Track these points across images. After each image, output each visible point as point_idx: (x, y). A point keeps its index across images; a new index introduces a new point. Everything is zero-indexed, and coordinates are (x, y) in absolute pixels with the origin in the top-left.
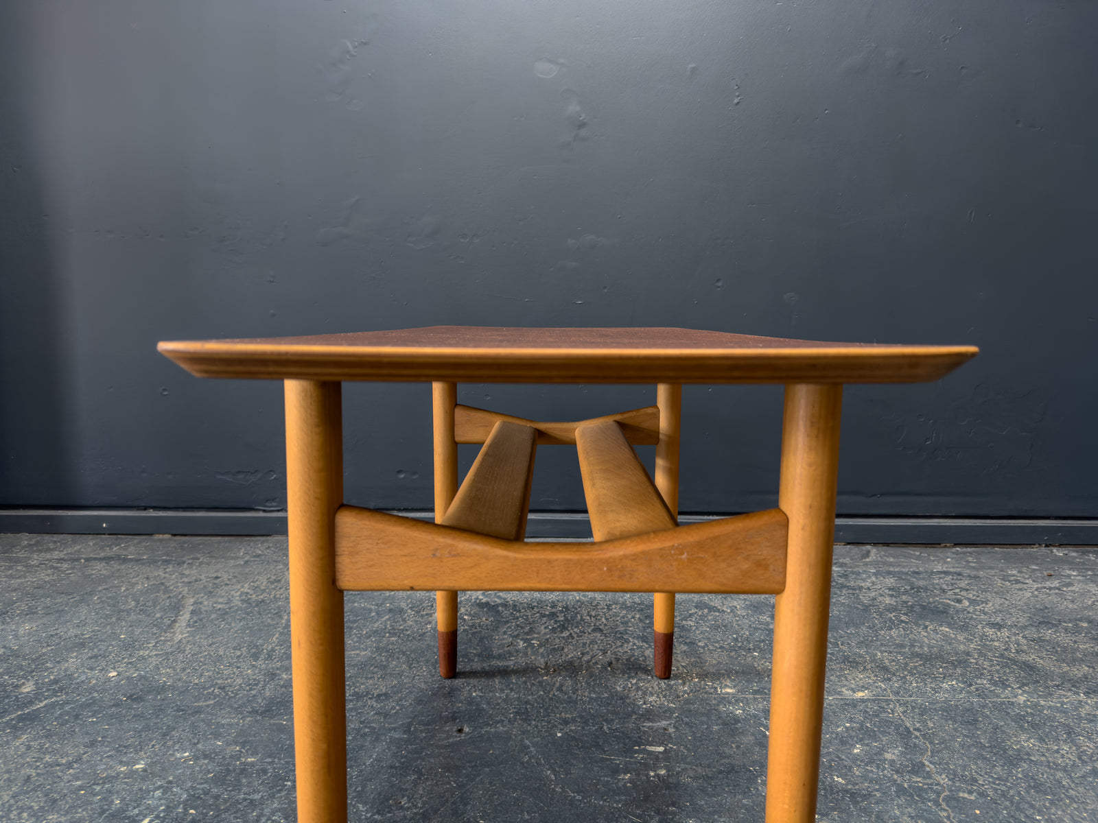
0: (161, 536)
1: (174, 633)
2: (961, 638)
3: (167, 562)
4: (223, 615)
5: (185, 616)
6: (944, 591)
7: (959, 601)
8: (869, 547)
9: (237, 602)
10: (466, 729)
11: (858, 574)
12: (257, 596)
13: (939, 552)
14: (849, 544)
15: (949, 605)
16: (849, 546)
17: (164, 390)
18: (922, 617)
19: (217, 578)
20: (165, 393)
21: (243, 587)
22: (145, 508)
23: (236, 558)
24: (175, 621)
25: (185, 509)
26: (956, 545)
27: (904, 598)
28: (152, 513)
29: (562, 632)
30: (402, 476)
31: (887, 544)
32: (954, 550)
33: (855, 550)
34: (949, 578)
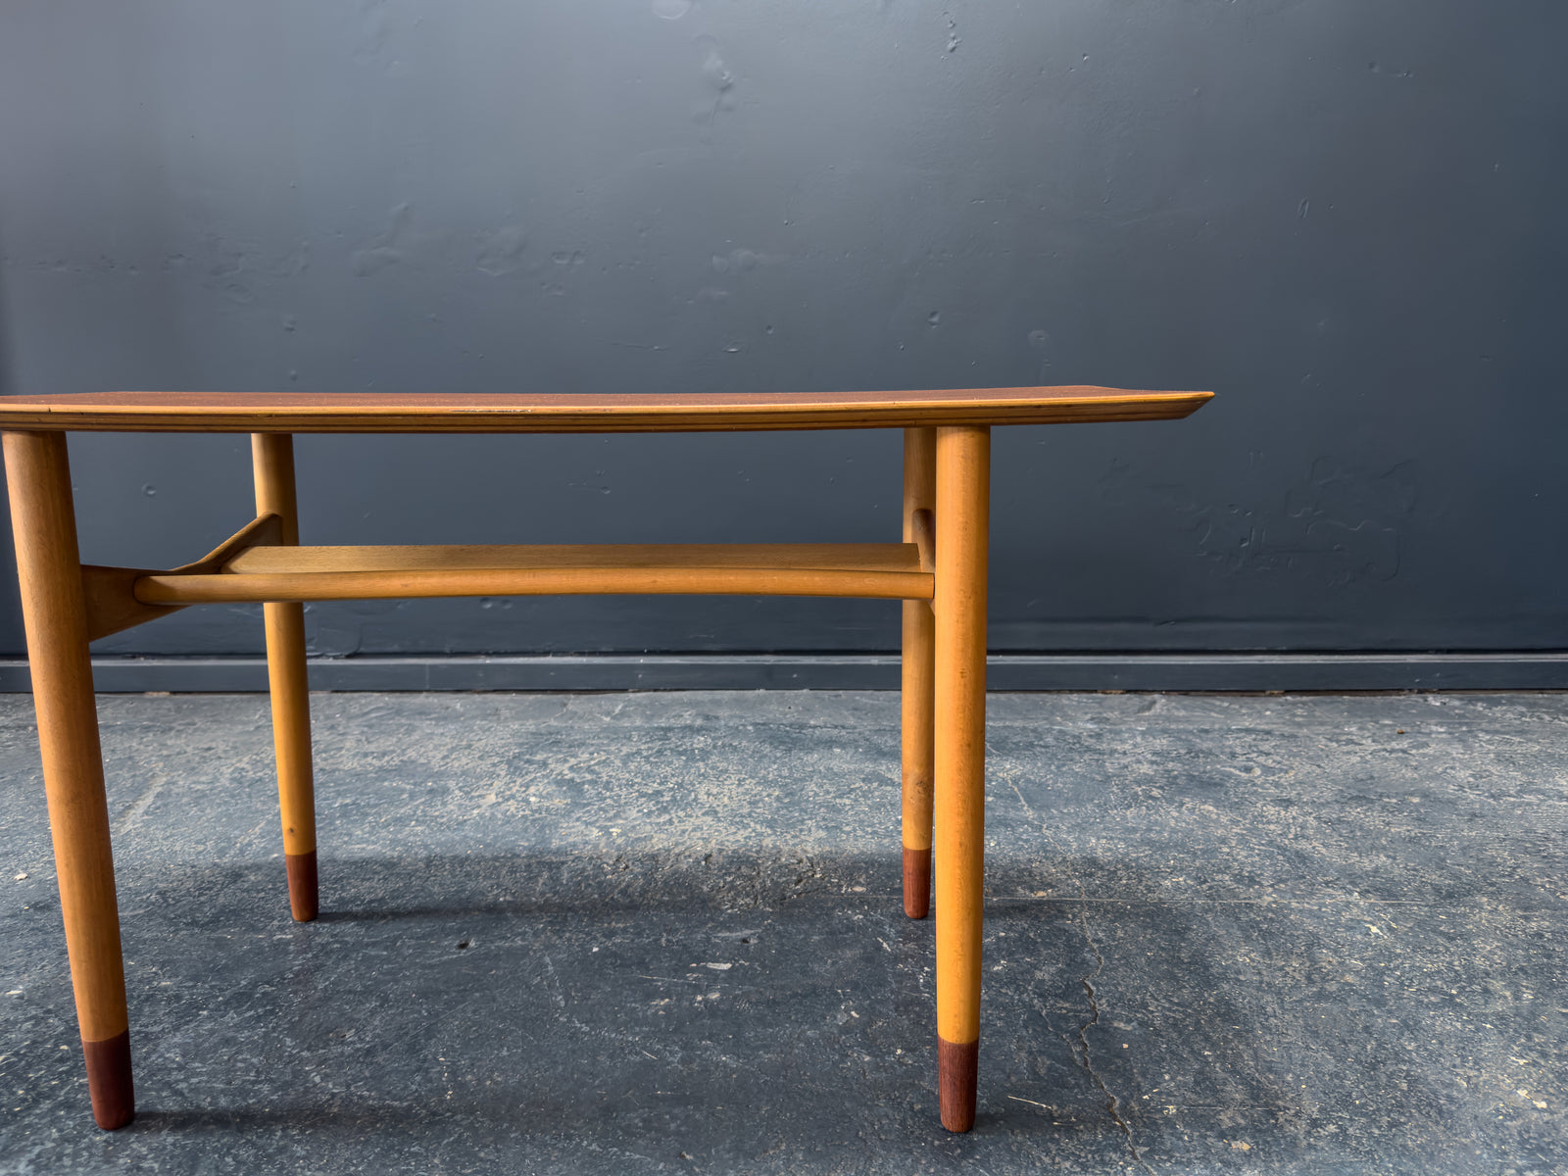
0: (155, 695)
1: (124, 823)
2: (1224, 820)
3: (147, 729)
4: (199, 798)
5: (148, 800)
6: (1233, 755)
7: (1248, 770)
8: (1156, 696)
9: (224, 781)
10: (472, 944)
11: (1119, 732)
12: (255, 773)
13: (1257, 703)
14: (1128, 691)
15: (1230, 776)
16: (1127, 695)
17: (149, 488)
18: (1182, 792)
19: (209, 749)
20: (151, 492)
21: (240, 761)
22: (134, 656)
23: (245, 723)
24: (130, 807)
25: (189, 656)
26: (1288, 692)
27: (1170, 765)
28: (143, 663)
29: (659, 815)
30: (488, 606)
31: (1186, 693)
32: (1282, 699)
33: (1135, 700)
34: (1249, 739)
